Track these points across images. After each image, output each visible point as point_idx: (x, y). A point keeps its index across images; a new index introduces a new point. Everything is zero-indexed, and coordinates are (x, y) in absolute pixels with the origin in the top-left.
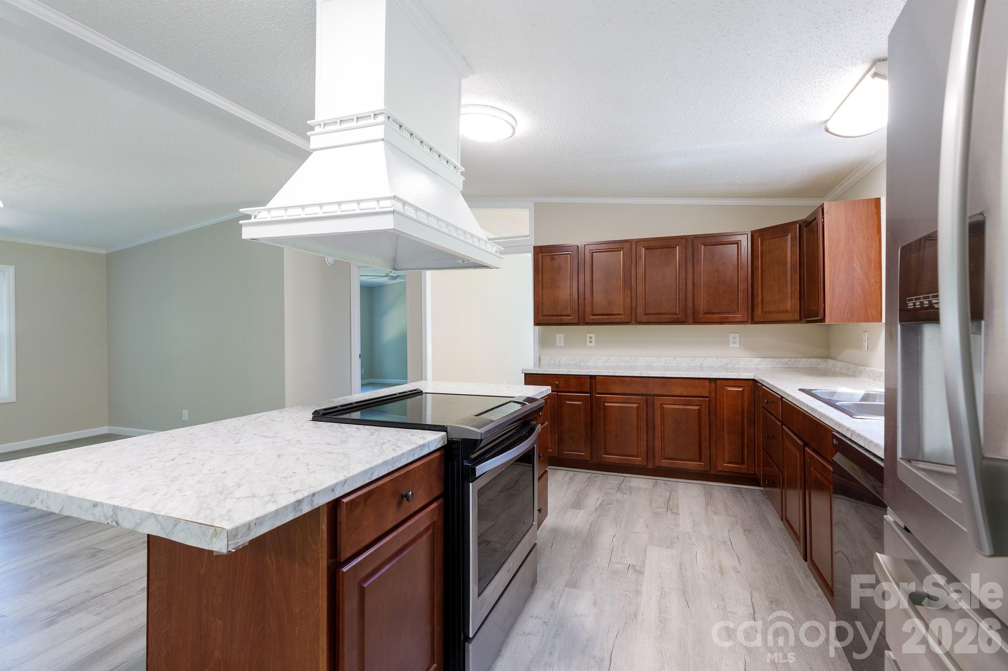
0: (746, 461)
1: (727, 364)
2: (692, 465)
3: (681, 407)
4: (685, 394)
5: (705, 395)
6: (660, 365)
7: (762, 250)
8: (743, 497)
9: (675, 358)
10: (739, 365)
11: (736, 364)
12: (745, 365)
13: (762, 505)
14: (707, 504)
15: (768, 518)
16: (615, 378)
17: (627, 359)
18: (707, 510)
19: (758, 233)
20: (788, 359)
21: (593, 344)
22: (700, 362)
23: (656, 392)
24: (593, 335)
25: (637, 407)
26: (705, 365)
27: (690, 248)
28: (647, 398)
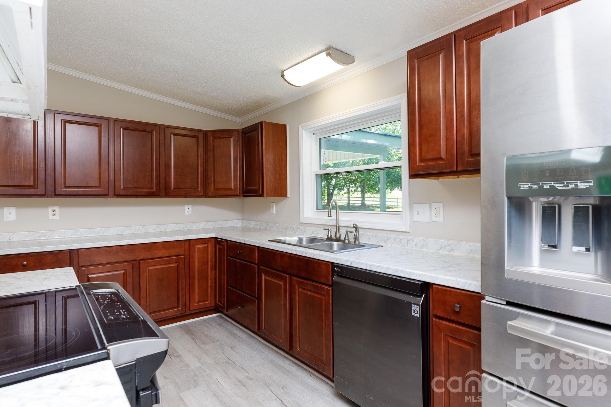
0: (209, 298)
1: (184, 227)
2: (171, 312)
3: (163, 266)
4: (166, 255)
5: (182, 253)
6: (130, 233)
7: (214, 146)
8: (211, 325)
9: (144, 226)
10: (192, 228)
11: (190, 228)
12: (196, 228)
13: (226, 326)
14: (194, 339)
15: (236, 333)
16: (100, 249)
17: (98, 230)
18: (197, 344)
19: (211, 133)
20: (222, 222)
21: (57, 217)
22: (164, 228)
23: (142, 257)
24: (57, 208)
25: (124, 273)
26: (168, 230)
27: (162, 135)
28: (133, 264)
